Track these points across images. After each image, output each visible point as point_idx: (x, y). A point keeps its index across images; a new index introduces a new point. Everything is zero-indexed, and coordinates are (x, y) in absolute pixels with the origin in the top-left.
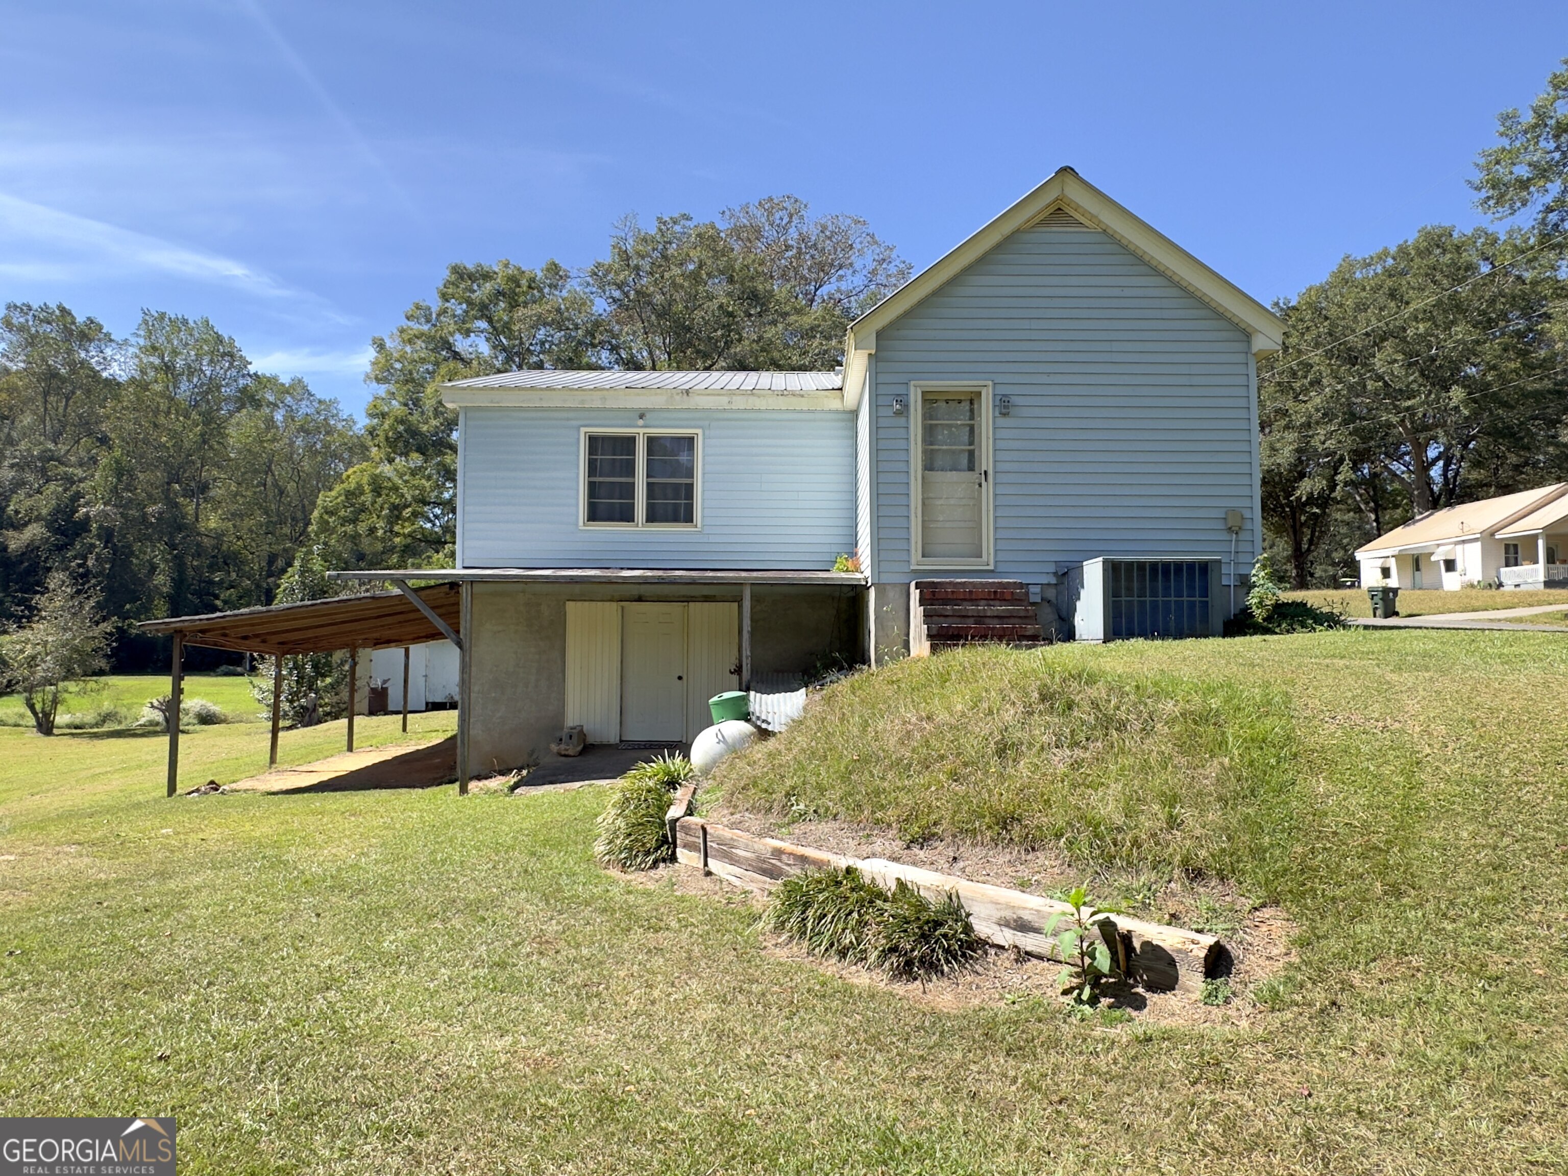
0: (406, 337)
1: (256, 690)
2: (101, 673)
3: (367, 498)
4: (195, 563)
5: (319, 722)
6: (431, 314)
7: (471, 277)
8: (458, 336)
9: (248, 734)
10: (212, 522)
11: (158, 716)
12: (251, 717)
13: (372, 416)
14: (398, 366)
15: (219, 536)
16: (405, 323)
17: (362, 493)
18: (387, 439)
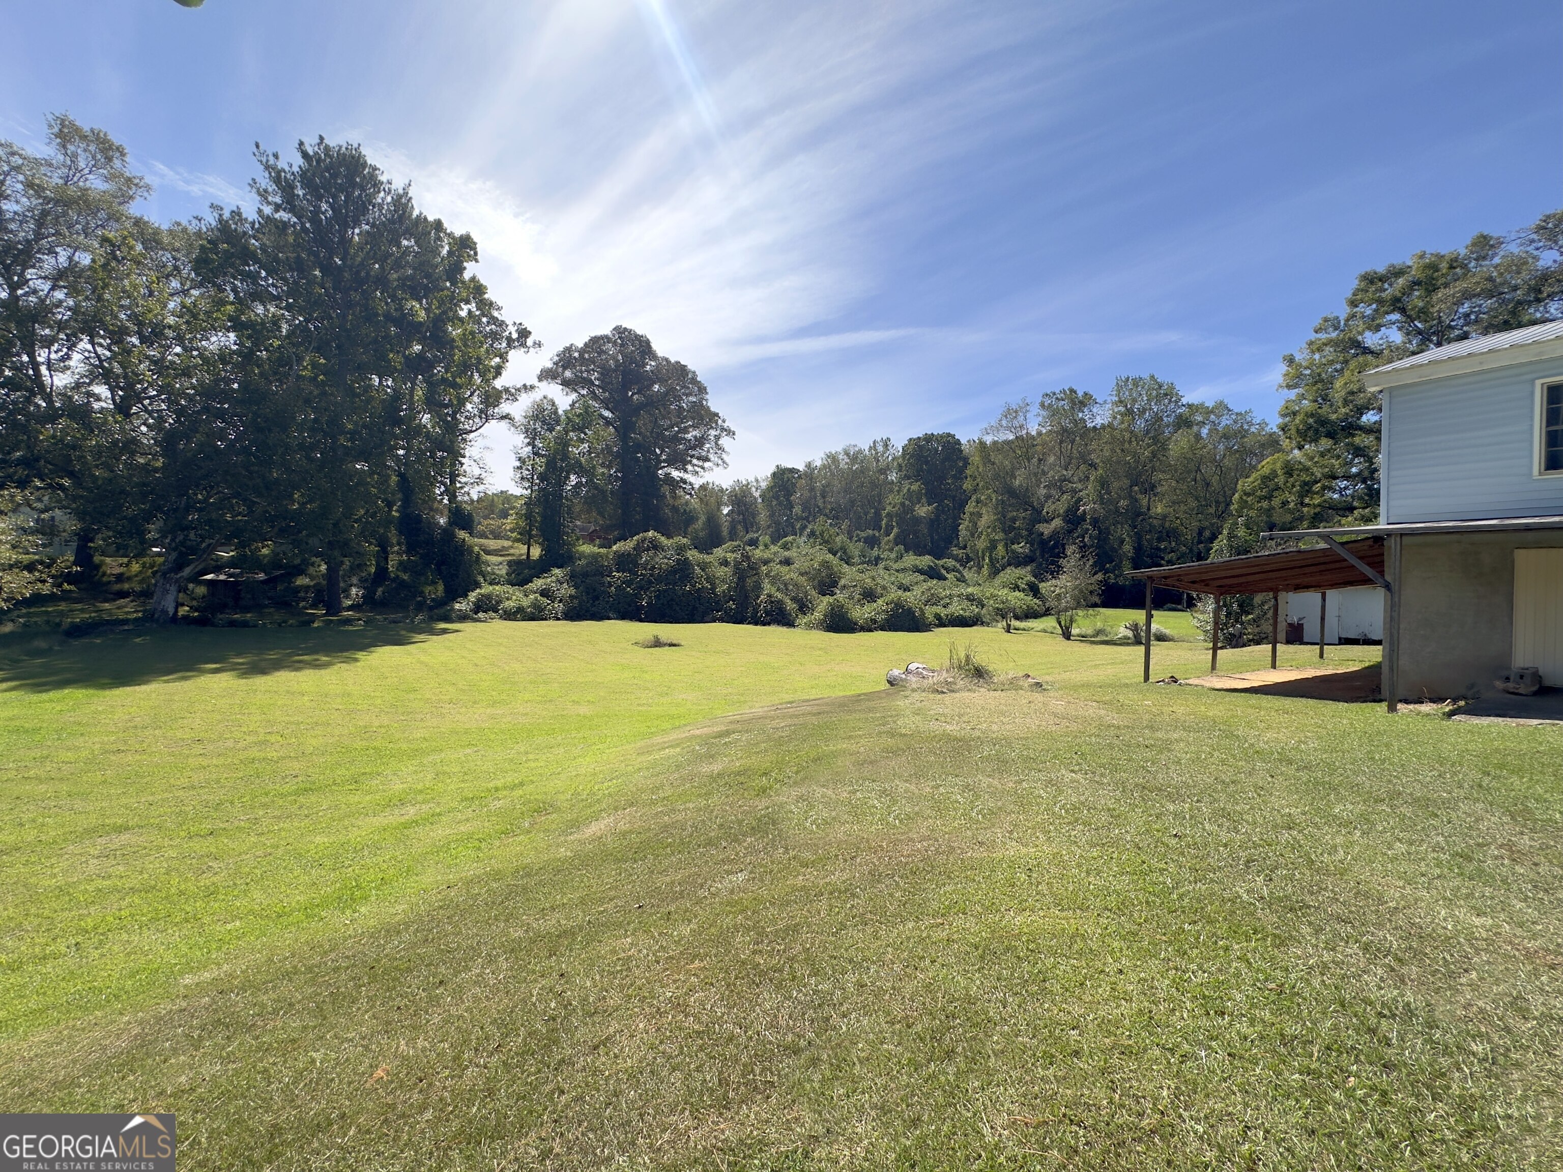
0: (1315, 347)
1: (1196, 620)
2: (1095, 605)
3: (1281, 480)
4: (1148, 537)
5: (1244, 645)
6: (1339, 322)
7: (1382, 279)
8: (1368, 334)
9: (1191, 650)
10: (1159, 509)
11: (1130, 634)
12: (1192, 639)
13: (1284, 416)
14: (1308, 372)
15: (1164, 517)
16: (1313, 336)
17: (1276, 476)
18: (1298, 431)
